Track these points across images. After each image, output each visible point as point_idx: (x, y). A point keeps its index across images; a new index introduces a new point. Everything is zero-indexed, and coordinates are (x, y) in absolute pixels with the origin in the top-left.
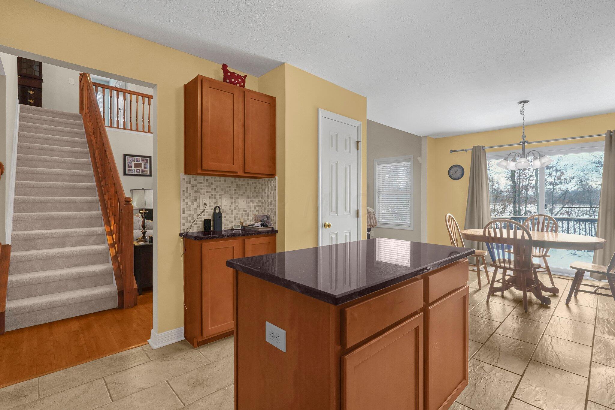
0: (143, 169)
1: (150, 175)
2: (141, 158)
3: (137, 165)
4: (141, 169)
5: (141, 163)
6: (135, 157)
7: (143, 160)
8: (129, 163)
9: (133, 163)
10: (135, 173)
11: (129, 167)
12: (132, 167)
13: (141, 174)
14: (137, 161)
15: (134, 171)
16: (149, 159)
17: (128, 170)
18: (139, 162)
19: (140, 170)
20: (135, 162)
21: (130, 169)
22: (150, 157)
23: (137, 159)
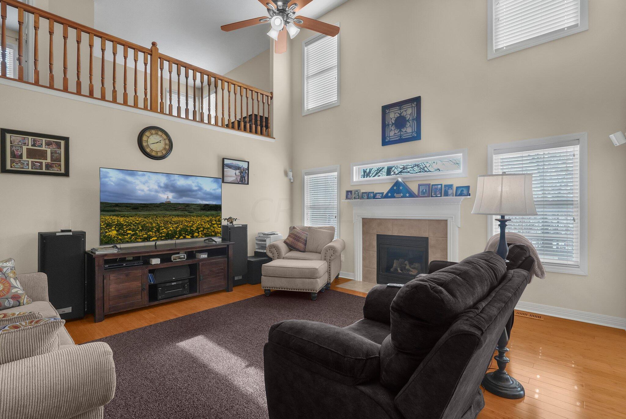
0: (49, 160)
1: (66, 174)
2: (44, 139)
3: (31, 154)
4: (44, 162)
5: (44, 148)
6: (30, 138)
7: (48, 144)
8: (14, 148)
9: (25, 148)
10: (30, 169)
11: (13, 155)
12: (21, 156)
13: (44, 170)
14: (34, 145)
15: (28, 164)
16: (63, 143)
17: (12, 162)
18: (39, 146)
19: (41, 163)
20: (30, 147)
21: (17, 160)
22: (66, 140)
23: (34, 140)
